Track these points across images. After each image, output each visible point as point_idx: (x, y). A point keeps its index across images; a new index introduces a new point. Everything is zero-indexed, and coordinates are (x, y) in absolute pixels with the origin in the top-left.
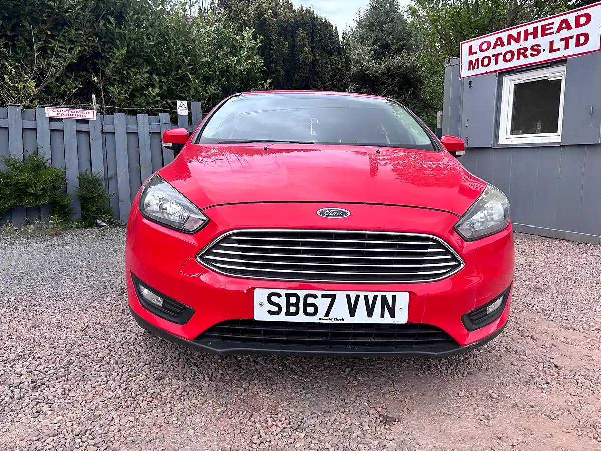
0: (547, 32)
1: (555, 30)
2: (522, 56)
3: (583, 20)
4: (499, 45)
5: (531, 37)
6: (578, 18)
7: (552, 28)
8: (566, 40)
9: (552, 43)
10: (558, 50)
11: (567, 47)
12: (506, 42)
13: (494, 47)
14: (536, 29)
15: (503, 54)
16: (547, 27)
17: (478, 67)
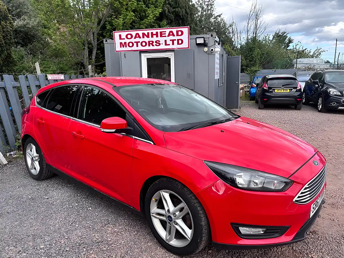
0: (163, 35)
1: (167, 35)
2: (151, 45)
3: (180, 33)
4: (137, 37)
5: (155, 36)
6: (177, 32)
7: (165, 34)
8: (173, 41)
9: (166, 41)
10: (169, 45)
11: (173, 44)
12: (141, 36)
13: (135, 38)
14: (157, 33)
15: (140, 42)
16: (163, 33)
17: (126, 47)
